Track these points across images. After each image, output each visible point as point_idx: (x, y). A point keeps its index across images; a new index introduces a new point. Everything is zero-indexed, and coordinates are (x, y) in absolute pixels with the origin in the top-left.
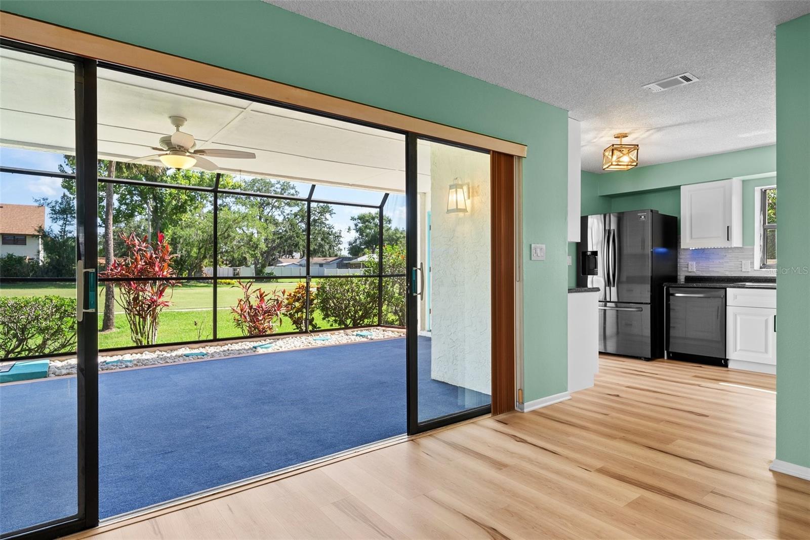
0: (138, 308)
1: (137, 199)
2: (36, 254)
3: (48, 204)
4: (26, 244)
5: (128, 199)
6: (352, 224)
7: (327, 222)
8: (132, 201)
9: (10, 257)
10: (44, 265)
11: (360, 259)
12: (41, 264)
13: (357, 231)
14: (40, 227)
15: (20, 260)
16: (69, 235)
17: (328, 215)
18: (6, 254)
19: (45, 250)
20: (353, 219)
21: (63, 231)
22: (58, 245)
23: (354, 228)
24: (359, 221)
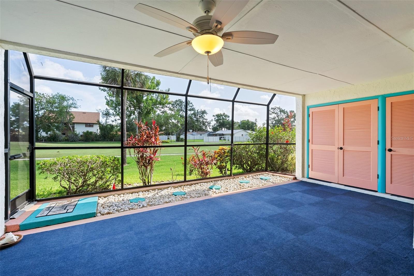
0: (143, 162)
1: (133, 109)
2: (97, 130)
3: (101, 111)
4: (93, 127)
5: (129, 109)
6: (213, 118)
7: (205, 117)
8: (131, 110)
9: (88, 132)
10: (99, 135)
11: (217, 133)
12: (98, 134)
13: (215, 121)
14: (98, 120)
15: (91, 133)
16: (108, 123)
17: (205, 114)
18: (86, 131)
19: (100, 129)
20: (214, 116)
21: (106, 122)
22: (104, 127)
23: (214, 120)
24: (216, 117)
